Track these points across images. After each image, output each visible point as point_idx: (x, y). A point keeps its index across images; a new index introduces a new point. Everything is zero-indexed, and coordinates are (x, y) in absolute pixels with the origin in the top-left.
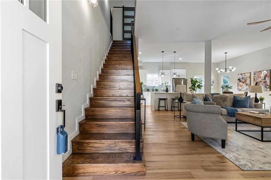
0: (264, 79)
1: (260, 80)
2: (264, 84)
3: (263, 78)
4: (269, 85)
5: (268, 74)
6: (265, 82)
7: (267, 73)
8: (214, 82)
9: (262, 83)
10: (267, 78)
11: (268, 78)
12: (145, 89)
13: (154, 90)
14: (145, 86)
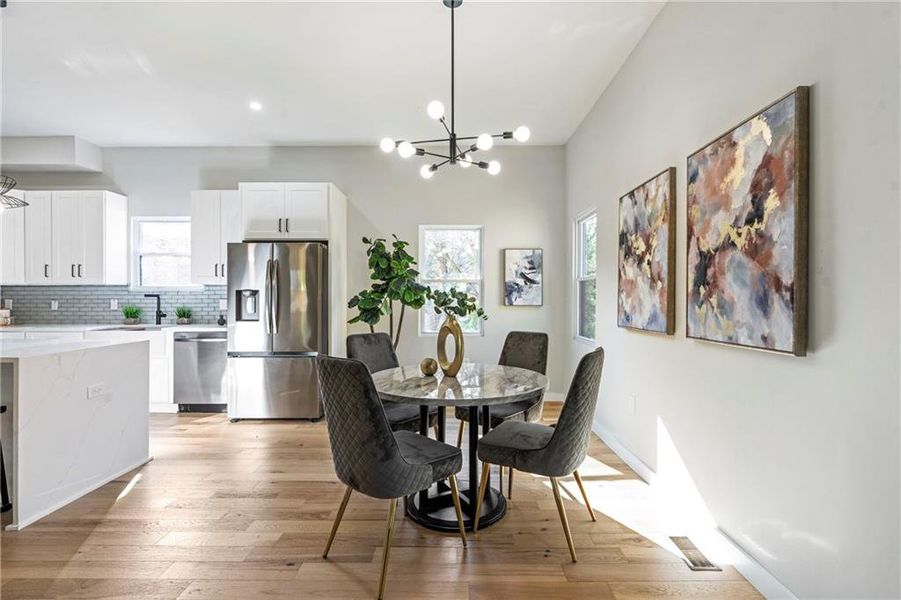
0: (749, 222)
1: (721, 225)
2: (751, 268)
3: (741, 200)
4: (787, 279)
5: (776, 152)
6: (758, 249)
7: (775, 140)
8: (541, 265)
9: (738, 255)
10: (771, 203)
11: (781, 195)
12: (121, 309)
13: (165, 316)
14: (124, 288)
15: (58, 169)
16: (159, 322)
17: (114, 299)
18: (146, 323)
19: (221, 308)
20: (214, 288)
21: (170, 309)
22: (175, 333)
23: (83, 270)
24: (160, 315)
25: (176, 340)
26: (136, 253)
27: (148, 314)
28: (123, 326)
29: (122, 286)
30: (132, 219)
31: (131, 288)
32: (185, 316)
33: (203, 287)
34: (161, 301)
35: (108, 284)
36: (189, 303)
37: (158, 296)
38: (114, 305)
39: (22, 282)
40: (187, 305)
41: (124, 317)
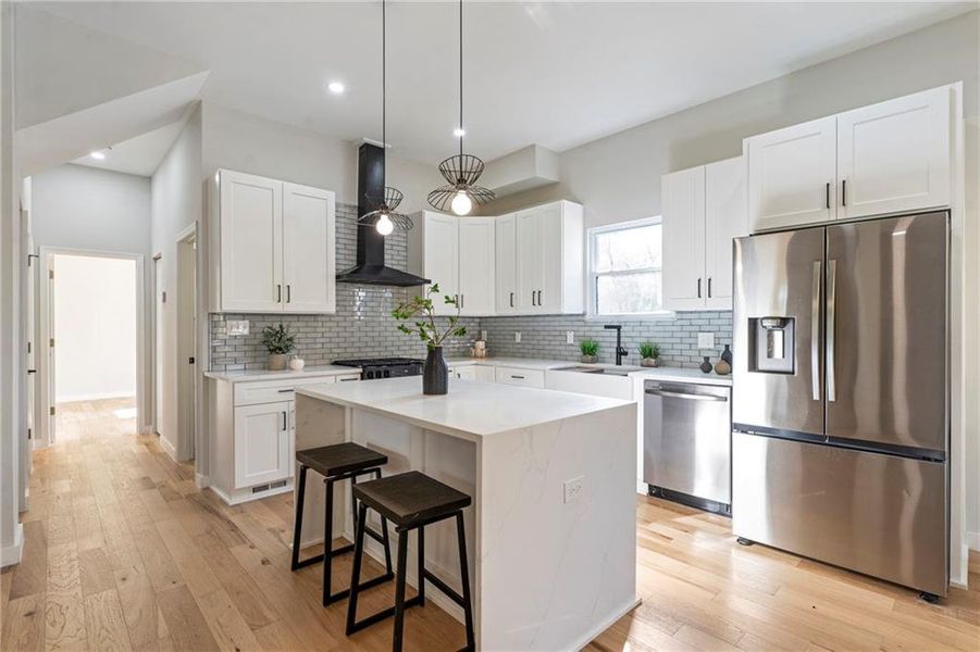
12: (577, 344)
13: (626, 354)
14: (579, 318)
15: (522, 188)
16: (619, 363)
17: (571, 331)
18: (604, 362)
19: (700, 346)
20: (690, 316)
21: (633, 345)
22: (646, 381)
23: (543, 296)
24: (621, 353)
25: (647, 391)
26: (591, 274)
27: (606, 350)
28: (581, 365)
29: (578, 315)
30: (588, 231)
31: (587, 318)
32: (651, 355)
33: (674, 315)
34: (622, 334)
35: (565, 312)
36: (657, 338)
37: (619, 328)
38: (570, 340)
39: (494, 314)
40: (653, 340)
41: (581, 353)
